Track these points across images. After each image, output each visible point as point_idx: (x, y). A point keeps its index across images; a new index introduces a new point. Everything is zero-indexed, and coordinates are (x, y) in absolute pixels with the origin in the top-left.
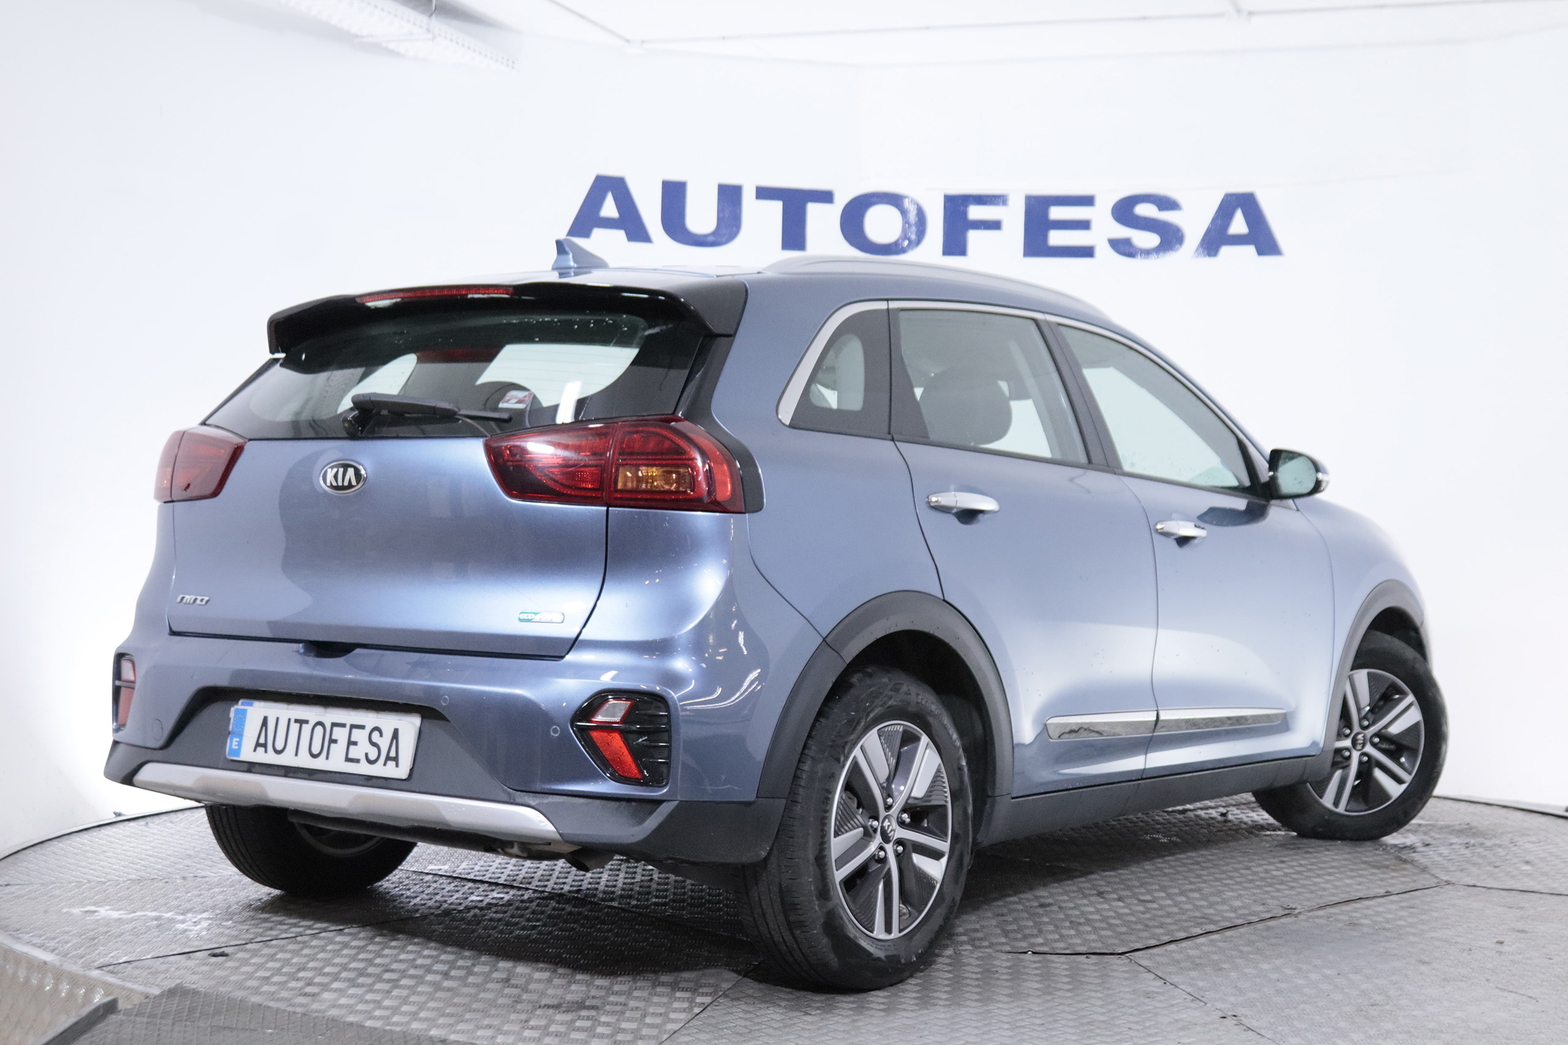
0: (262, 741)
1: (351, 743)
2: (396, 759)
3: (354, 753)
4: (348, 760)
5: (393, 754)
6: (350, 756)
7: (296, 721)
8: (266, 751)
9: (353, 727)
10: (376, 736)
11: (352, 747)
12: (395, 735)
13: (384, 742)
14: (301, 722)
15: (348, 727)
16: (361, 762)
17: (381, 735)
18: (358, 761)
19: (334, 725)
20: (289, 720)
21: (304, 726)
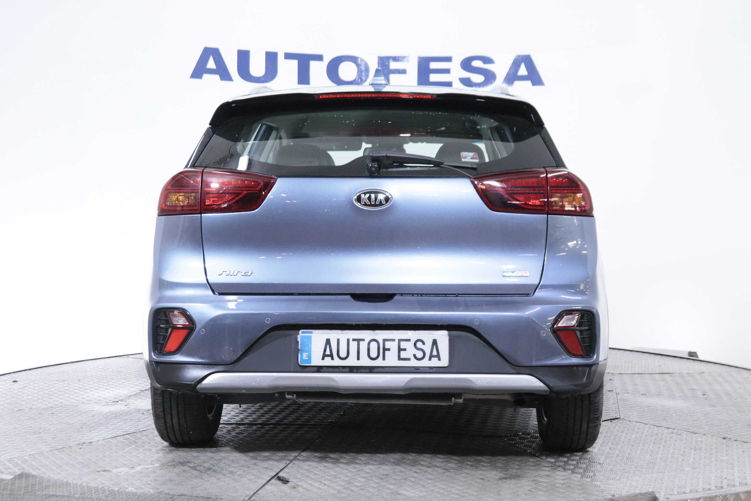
0: (328, 352)
1: (400, 350)
2: (438, 356)
3: (403, 355)
4: (400, 359)
5: (435, 353)
6: (401, 357)
7: (354, 340)
8: (333, 359)
9: (400, 341)
10: (419, 345)
11: (402, 352)
12: (435, 342)
13: (427, 348)
14: (358, 341)
15: (397, 341)
16: (411, 359)
17: (424, 343)
18: (409, 359)
19: (385, 340)
20: (348, 340)
21: (361, 342)
